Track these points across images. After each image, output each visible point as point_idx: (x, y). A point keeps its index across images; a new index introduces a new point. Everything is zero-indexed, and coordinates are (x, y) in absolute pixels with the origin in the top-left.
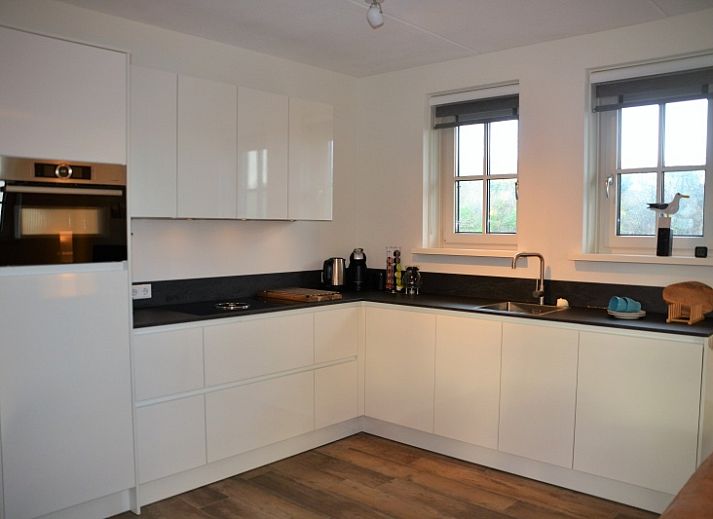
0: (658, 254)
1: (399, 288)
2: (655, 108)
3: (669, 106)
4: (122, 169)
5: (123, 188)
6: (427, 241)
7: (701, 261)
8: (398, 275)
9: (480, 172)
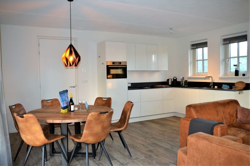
0: (235, 76)
1: (183, 85)
2: (237, 44)
3: (240, 43)
4: (126, 62)
5: (126, 66)
6: (190, 74)
7: (244, 77)
8: (183, 82)
9: (202, 59)
